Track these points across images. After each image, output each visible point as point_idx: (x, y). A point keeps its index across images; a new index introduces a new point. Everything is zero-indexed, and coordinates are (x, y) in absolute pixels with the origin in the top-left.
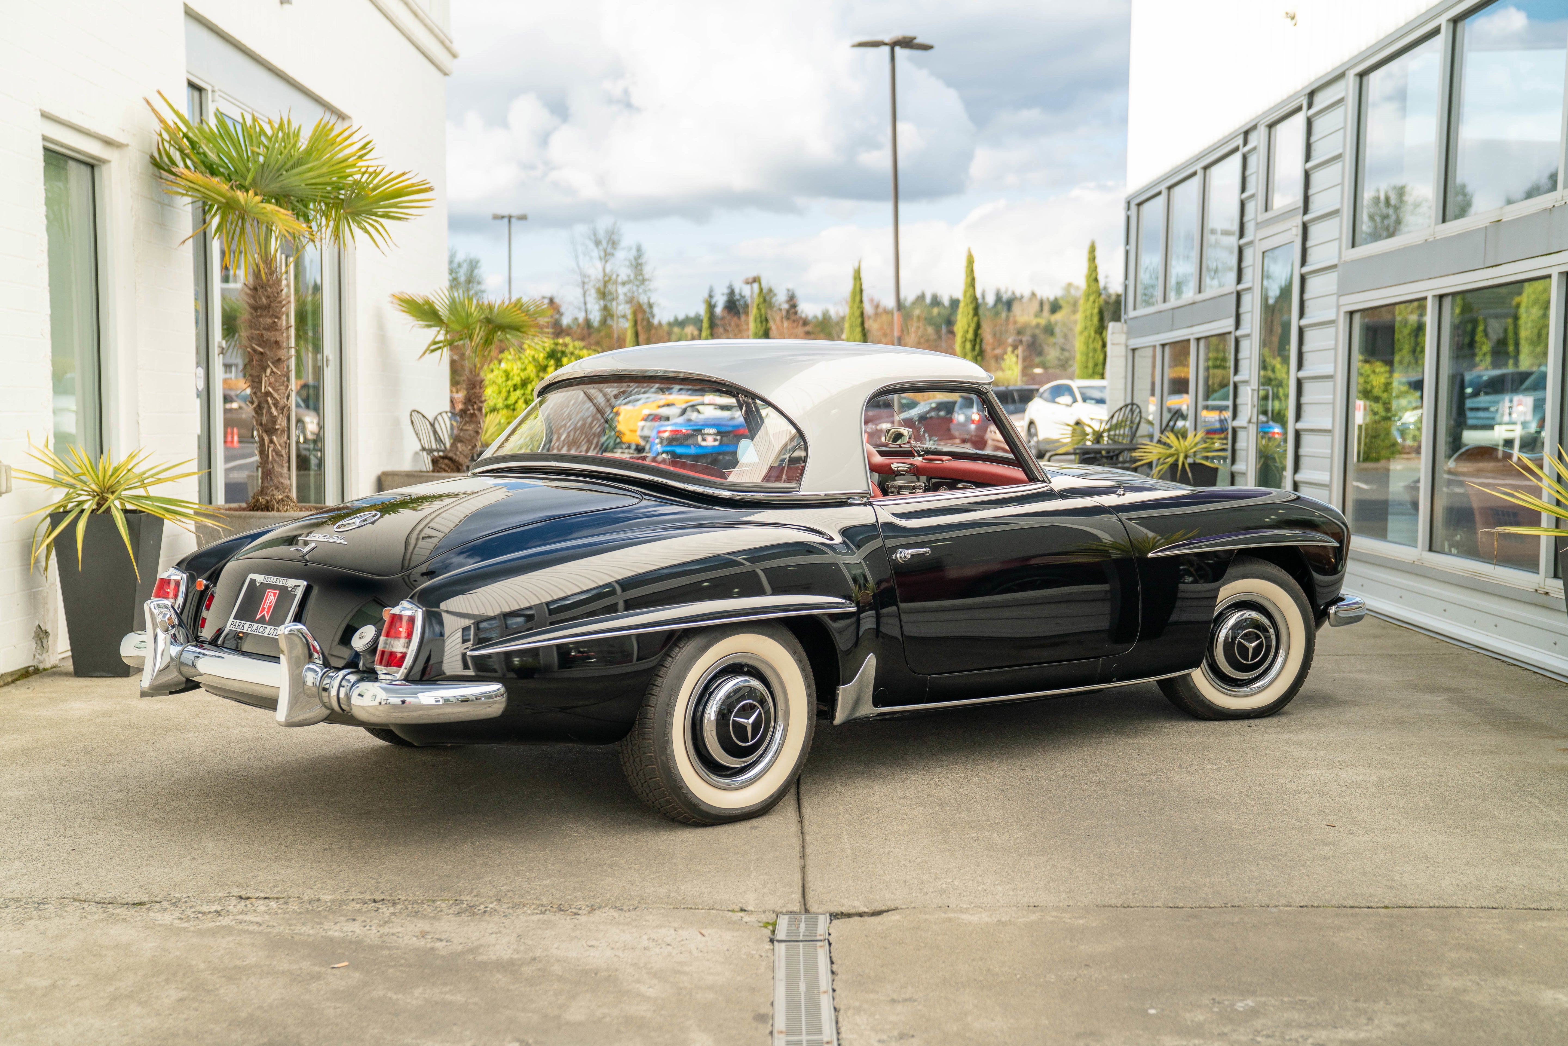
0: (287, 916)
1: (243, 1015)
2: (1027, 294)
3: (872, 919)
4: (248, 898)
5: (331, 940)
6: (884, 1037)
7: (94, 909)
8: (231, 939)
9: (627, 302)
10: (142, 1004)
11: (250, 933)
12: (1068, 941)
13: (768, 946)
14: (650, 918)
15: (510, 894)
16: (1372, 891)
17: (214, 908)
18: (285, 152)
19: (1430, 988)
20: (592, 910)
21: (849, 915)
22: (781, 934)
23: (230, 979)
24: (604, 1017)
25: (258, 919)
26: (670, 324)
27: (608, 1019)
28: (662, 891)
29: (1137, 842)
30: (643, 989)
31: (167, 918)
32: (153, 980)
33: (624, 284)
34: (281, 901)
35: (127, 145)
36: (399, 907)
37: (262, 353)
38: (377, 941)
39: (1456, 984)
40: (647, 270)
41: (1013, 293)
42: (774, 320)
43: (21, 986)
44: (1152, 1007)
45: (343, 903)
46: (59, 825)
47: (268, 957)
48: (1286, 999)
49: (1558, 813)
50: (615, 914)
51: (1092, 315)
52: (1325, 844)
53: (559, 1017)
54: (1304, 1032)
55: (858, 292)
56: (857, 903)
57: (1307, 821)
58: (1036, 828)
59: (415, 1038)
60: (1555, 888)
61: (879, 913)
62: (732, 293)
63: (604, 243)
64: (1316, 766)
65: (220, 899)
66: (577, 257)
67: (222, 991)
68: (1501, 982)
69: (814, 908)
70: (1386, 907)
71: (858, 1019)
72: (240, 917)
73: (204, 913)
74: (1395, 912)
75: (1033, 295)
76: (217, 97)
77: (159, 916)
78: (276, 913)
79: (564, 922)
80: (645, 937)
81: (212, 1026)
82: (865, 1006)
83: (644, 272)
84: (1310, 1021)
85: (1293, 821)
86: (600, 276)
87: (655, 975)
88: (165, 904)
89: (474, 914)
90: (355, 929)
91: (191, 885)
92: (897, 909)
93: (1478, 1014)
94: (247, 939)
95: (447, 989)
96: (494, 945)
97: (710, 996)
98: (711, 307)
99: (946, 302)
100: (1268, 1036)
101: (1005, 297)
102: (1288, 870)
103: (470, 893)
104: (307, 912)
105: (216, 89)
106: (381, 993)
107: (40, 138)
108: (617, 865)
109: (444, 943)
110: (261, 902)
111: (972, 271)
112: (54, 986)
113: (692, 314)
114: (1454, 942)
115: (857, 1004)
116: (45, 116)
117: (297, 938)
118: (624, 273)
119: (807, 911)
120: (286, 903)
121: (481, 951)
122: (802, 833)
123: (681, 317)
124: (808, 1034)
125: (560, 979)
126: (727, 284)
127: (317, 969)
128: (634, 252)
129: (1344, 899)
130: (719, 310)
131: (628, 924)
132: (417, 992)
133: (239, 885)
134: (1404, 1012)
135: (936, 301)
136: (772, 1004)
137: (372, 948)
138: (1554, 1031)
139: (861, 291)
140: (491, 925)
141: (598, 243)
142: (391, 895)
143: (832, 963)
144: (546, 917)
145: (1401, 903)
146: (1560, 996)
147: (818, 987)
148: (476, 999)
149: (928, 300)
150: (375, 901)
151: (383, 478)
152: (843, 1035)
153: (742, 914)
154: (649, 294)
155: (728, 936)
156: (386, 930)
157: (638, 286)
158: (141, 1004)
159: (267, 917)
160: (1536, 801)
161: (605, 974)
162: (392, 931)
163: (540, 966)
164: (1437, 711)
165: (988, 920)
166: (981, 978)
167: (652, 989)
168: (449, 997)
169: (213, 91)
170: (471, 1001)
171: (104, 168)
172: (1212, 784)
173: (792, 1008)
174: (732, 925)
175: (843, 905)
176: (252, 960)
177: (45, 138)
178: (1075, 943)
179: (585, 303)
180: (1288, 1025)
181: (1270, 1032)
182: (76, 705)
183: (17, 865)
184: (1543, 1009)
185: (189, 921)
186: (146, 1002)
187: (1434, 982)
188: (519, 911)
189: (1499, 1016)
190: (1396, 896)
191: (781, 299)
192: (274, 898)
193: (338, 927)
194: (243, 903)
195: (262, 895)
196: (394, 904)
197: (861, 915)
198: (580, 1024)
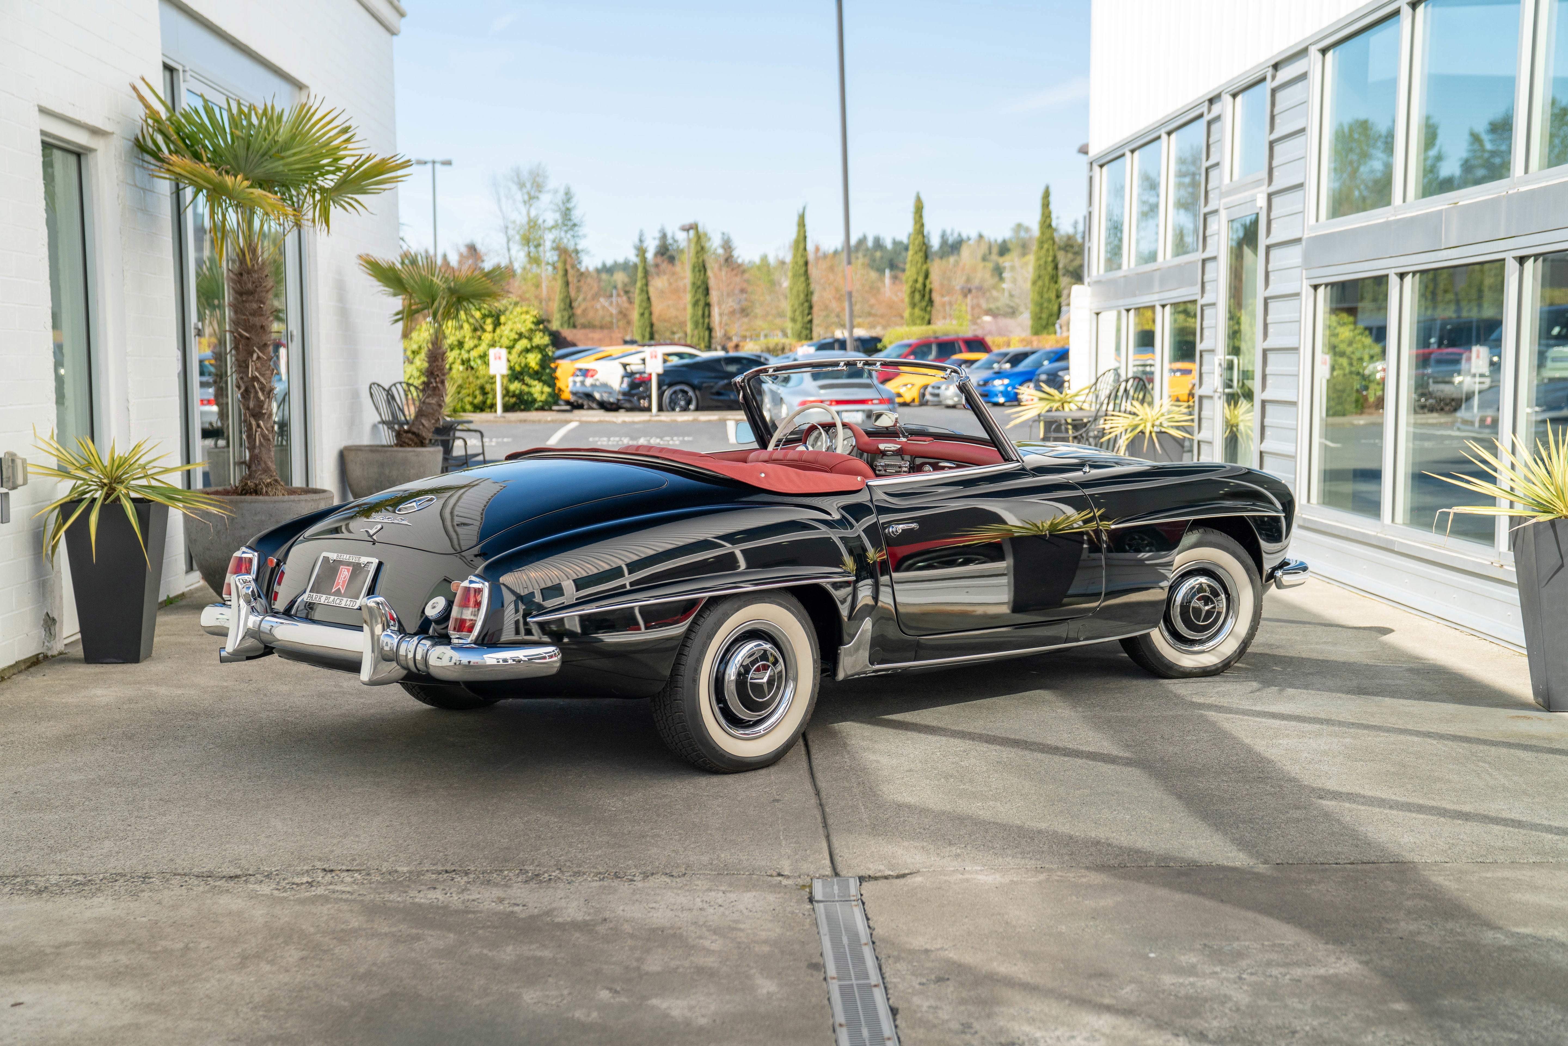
0: (373, 886)
1: (362, 970)
2: (974, 235)
3: (898, 881)
4: (332, 871)
5: (420, 905)
6: (924, 980)
7: (196, 882)
8: (330, 906)
9: (554, 249)
10: (272, 962)
11: (346, 901)
12: (1074, 898)
13: (809, 906)
14: (699, 882)
15: (568, 864)
16: (1339, 849)
17: (305, 880)
18: (269, 138)
19: (1390, 931)
20: (646, 876)
21: (876, 878)
22: (818, 895)
23: (341, 940)
24: (678, 968)
25: (348, 889)
26: (598, 271)
27: (681, 970)
28: (705, 859)
29: (1128, 809)
30: (707, 943)
31: (266, 889)
32: (274, 942)
33: (550, 229)
34: (364, 873)
35: (113, 133)
36: (472, 876)
37: (248, 338)
38: (461, 907)
39: (1411, 928)
40: (576, 215)
41: (960, 235)
42: (712, 268)
43: (159, 948)
44: (1151, 952)
45: (420, 874)
46: (131, 807)
47: (367, 921)
48: (1266, 943)
49: (1506, 776)
50: (668, 880)
51: (1046, 262)
52: (1298, 808)
53: (639, 968)
54: (1282, 970)
55: (802, 239)
56: (882, 867)
57: (1280, 786)
58: (1035, 797)
59: (518, 988)
60: (1499, 844)
61: (903, 876)
62: (664, 236)
63: (528, 185)
64: (1287, 736)
65: (307, 871)
66: (499, 200)
67: (336, 951)
68: (1450, 925)
69: (843, 872)
70: (1352, 863)
71: (898, 966)
72: (331, 887)
73: (297, 884)
74: (1359, 867)
75: (981, 236)
76: (188, 77)
77: (257, 887)
78: (363, 884)
79: (624, 888)
80: (698, 900)
81: (337, 980)
82: (903, 955)
83: (573, 217)
84: (1288, 961)
85: (1268, 788)
86: (524, 220)
87: (716, 931)
88: (259, 877)
89: (541, 882)
90: (437, 896)
91: (275, 859)
92: (918, 872)
93: (1429, 951)
94: (345, 907)
95: (533, 947)
96: (566, 908)
97: (766, 949)
98: (641, 251)
99: (889, 245)
100: (1252, 974)
101: (951, 240)
102: (1265, 832)
103: (532, 863)
104: (391, 882)
105: (187, 69)
106: (477, 951)
107: (39, 133)
108: (659, 836)
109: (521, 908)
110: (346, 874)
111: (921, 217)
112: (187, 948)
113: (621, 260)
114: (1410, 892)
115: (895, 953)
116: (43, 111)
117: (389, 904)
118: (550, 217)
119: (837, 874)
120: (369, 874)
121: (555, 913)
122: (821, 805)
123: (609, 262)
124: (857, 979)
125: (632, 936)
126: (659, 228)
127: (414, 931)
128: (561, 195)
129: (1316, 856)
130: (650, 255)
131: (680, 889)
132: (509, 949)
133: (320, 860)
134: (1367, 952)
135: (878, 244)
136: (821, 955)
137: (457, 912)
138: (1492, 964)
139: (805, 237)
140: (559, 891)
141: (522, 185)
142: (460, 866)
143: (868, 919)
144: (606, 883)
145: (1365, 859)
146: (1499, 935)
147: (859, 941)
148: (562, 955)
149: (870, 243)
150: (447, 872)
151: (346, 453)
152: (887, 979)
153: (780, 878)
154: (578, 240)
155: (771, 898)
156: (466, 896)
157: (566, 232)
158: (268, 962)
159: (356, 887)
160: (1487, 766)
161: (671, 932)
162: (471, 897)
163: (611, 925)
164: (1398, 682)
165: (1003, 880)
166: (1001, 930)
167: (715, 944)
168: (539, 954)
169: (184, 71)
170: (558, 956)
171: (91, 156)
172: (1192, 754)
173: (839, 959)
174: (775, 888)
175: (869, 869)
176: (355, 923)
177: (43, 133)
178: (1080, 899)
179: (509, 250)
180: (1269, 964)
181: (1253, 971)
182: (99, 692)
183: (107, 844)
184: (1484, 946)
185: (285, 891)
186: (273, 960)
187: (1393, 926)
188: (580, 879)
189: (1447, 953)
190: (1360, 853)
191: (715, 243)
192: (357, 871)
193: (421, 895)
194: (329, 875)
195: (344, 868)
196: (466, 874)
197: (886, 878)
198: (658, 973)
